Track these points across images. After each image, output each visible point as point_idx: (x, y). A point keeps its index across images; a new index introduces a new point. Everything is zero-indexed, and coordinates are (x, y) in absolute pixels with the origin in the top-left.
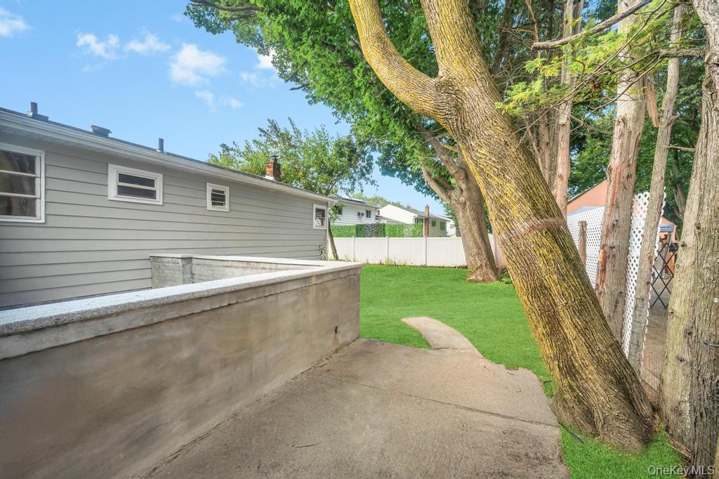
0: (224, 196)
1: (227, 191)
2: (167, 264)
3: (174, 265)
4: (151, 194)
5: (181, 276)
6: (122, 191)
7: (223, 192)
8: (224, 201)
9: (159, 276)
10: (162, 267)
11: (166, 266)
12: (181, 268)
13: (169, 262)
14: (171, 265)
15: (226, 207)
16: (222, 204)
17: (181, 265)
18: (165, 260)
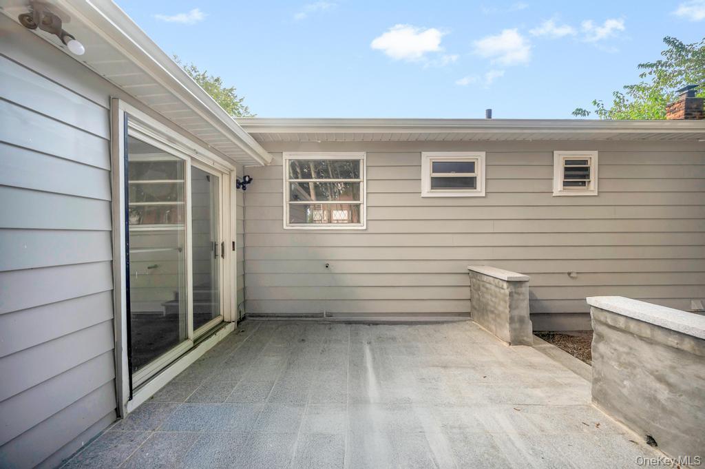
0: (587, 169)
1: (592, 158)
2: (488, 286)
3: (497, 290)
4: (470, 183)
5: (507, 311)
6: (437, 183)
7: (585, 162)
8: (587, 176)
9: (479, 300)
10: (482, 288)
11: (487, 288)
12: (507, 298)
13: (490, 283)
14: (493, 287)
15: (593, 187)
16: (584, 183)
17: (507, 292)
18: (485, 278)
